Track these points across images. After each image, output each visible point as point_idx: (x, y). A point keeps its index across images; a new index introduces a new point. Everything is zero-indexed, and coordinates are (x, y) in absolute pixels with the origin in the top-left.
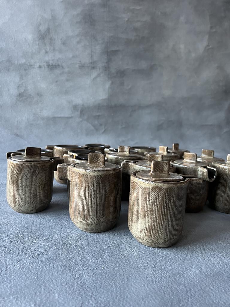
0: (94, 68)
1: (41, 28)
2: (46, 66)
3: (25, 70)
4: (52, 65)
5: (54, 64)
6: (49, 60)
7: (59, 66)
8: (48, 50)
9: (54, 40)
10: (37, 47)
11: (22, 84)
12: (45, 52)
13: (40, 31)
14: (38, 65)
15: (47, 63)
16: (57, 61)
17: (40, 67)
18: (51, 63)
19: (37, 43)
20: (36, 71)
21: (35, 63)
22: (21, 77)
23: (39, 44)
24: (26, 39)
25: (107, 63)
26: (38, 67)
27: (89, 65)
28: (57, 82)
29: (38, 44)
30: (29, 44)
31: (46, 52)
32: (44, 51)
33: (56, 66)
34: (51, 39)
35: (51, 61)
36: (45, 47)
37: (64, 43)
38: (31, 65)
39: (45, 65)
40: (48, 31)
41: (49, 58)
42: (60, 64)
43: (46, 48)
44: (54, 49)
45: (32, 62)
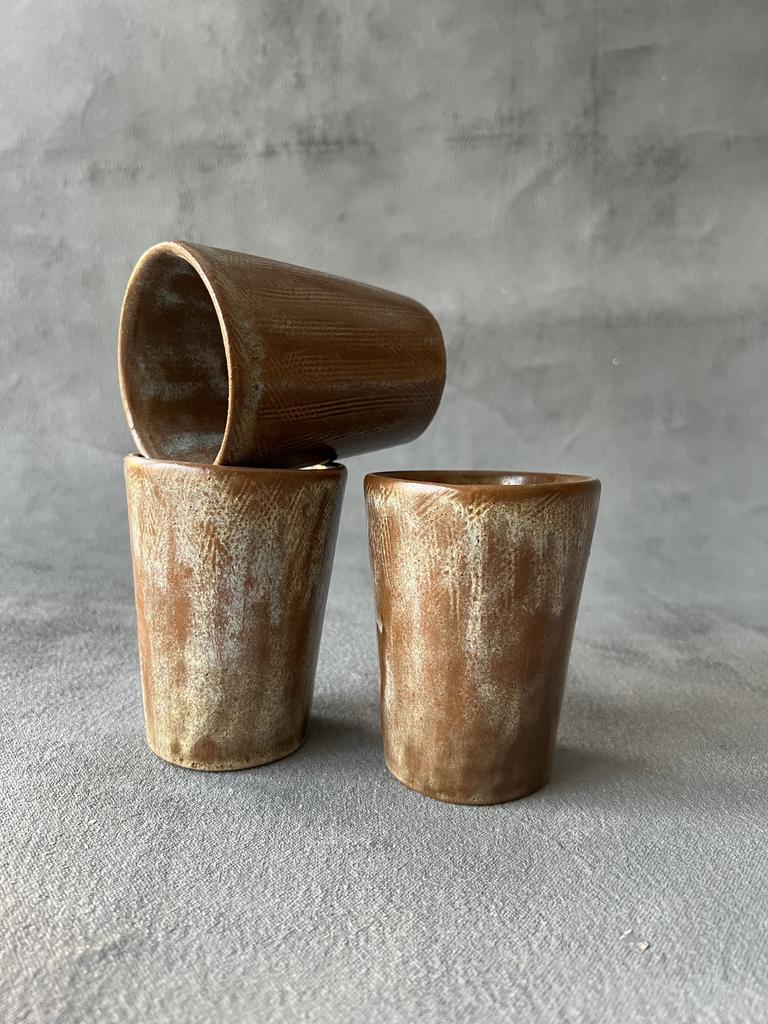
0: (520, 143)
2: (294, 147)
3: (205, 169)
4: (325, 142)
5: (333, 134)
6: (310, 118)
7: (354, 142)
8: (308, 70)
9: (338, 21)
10: (259, 59)
12: (293, 80)
14: (259, 144)
15: (300, 131)
16: (349, 117)
17: (270, 152)
18: (317, 133)
19: (261, 40)
20: (249, 170)
21: (249, 134)
22: (186, 203)
23: (269, 48)
24: (215, 28)
25: (586, 113)
26: (260, 155)
27: (497, 131)
28: (342, 218)
29: (264, 48)
30: (224, 51)
31: (300, 83)
32: (287, 76)
33: (339, 143)
34: (321, 17)
35: (319, 122)
36: (295, 59)
37: (379, 32)
38: (231, 147)
39: (292, 139)
41: (310, 107)
42: (360, 135)
43: (300, 63)
44: (335, 66)
45: (236, 131)
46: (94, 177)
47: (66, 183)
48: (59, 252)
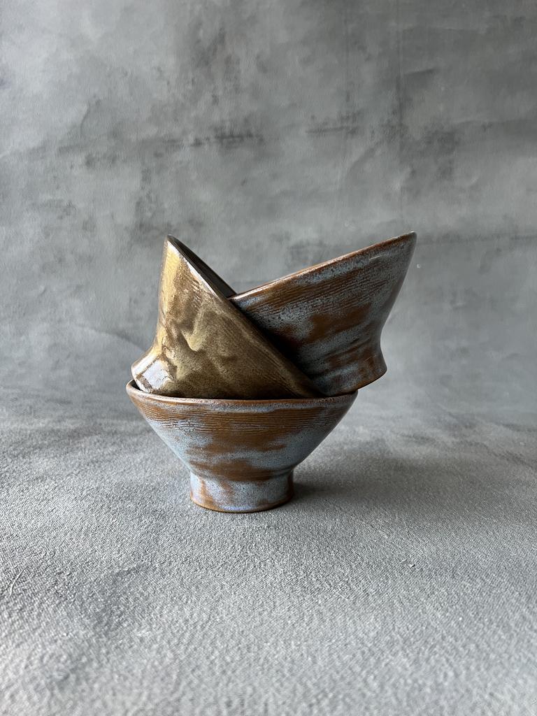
0: (353, 132)
1: (201, 33)
2: (213, 140)
3: (157, 155)
4: (232, 136)
5: (237, 131)
6: (223, 121)
7: (250, 135)
8: (220, 93)
9: (238, 62)
10: (190, 87)
11: (148, 196)
12: (211, 99)
13: (199, 41)
14: (191, 139)
15: (216, 130)
16: (246, 121)
17: (198, 143)
18: (227, 131)
19: (190, 75)
20: (185, 155)
21: (184, 133)
22: (146, 178)
23: (196, 80)
24: (162, 69)
25: (394, 113)
26: (191, 145)
27: (339, 125)
28: (244, 182)
29: (193, 80)
30: (168, 83)
31: (215, 100)
32: (208, 97)
33: (241, 137)
34: (228, 61)
35: (228, 124)
36: (212, 87)
37: (263, 68)
38: (174, 141)
39: (212, 135)
40: (221, 38)
41: (223, 115)
42: (253, 131)
43: (215, 89)
44: (237, 89)
45: (176, 131)
46: (89, 162)
47: (72, 167)
48: (68, 209)
